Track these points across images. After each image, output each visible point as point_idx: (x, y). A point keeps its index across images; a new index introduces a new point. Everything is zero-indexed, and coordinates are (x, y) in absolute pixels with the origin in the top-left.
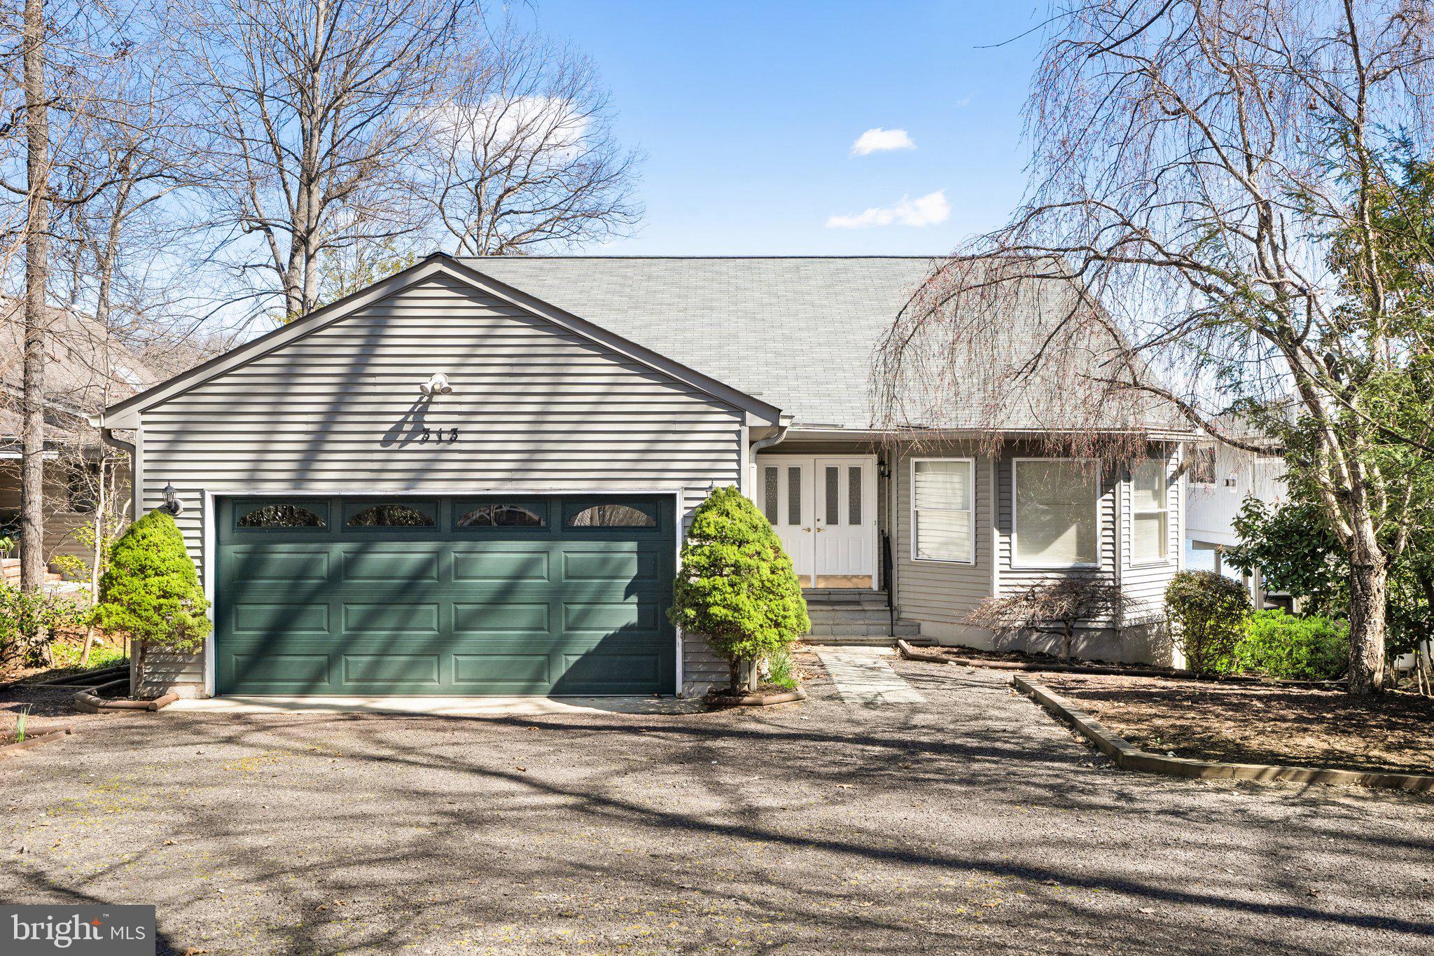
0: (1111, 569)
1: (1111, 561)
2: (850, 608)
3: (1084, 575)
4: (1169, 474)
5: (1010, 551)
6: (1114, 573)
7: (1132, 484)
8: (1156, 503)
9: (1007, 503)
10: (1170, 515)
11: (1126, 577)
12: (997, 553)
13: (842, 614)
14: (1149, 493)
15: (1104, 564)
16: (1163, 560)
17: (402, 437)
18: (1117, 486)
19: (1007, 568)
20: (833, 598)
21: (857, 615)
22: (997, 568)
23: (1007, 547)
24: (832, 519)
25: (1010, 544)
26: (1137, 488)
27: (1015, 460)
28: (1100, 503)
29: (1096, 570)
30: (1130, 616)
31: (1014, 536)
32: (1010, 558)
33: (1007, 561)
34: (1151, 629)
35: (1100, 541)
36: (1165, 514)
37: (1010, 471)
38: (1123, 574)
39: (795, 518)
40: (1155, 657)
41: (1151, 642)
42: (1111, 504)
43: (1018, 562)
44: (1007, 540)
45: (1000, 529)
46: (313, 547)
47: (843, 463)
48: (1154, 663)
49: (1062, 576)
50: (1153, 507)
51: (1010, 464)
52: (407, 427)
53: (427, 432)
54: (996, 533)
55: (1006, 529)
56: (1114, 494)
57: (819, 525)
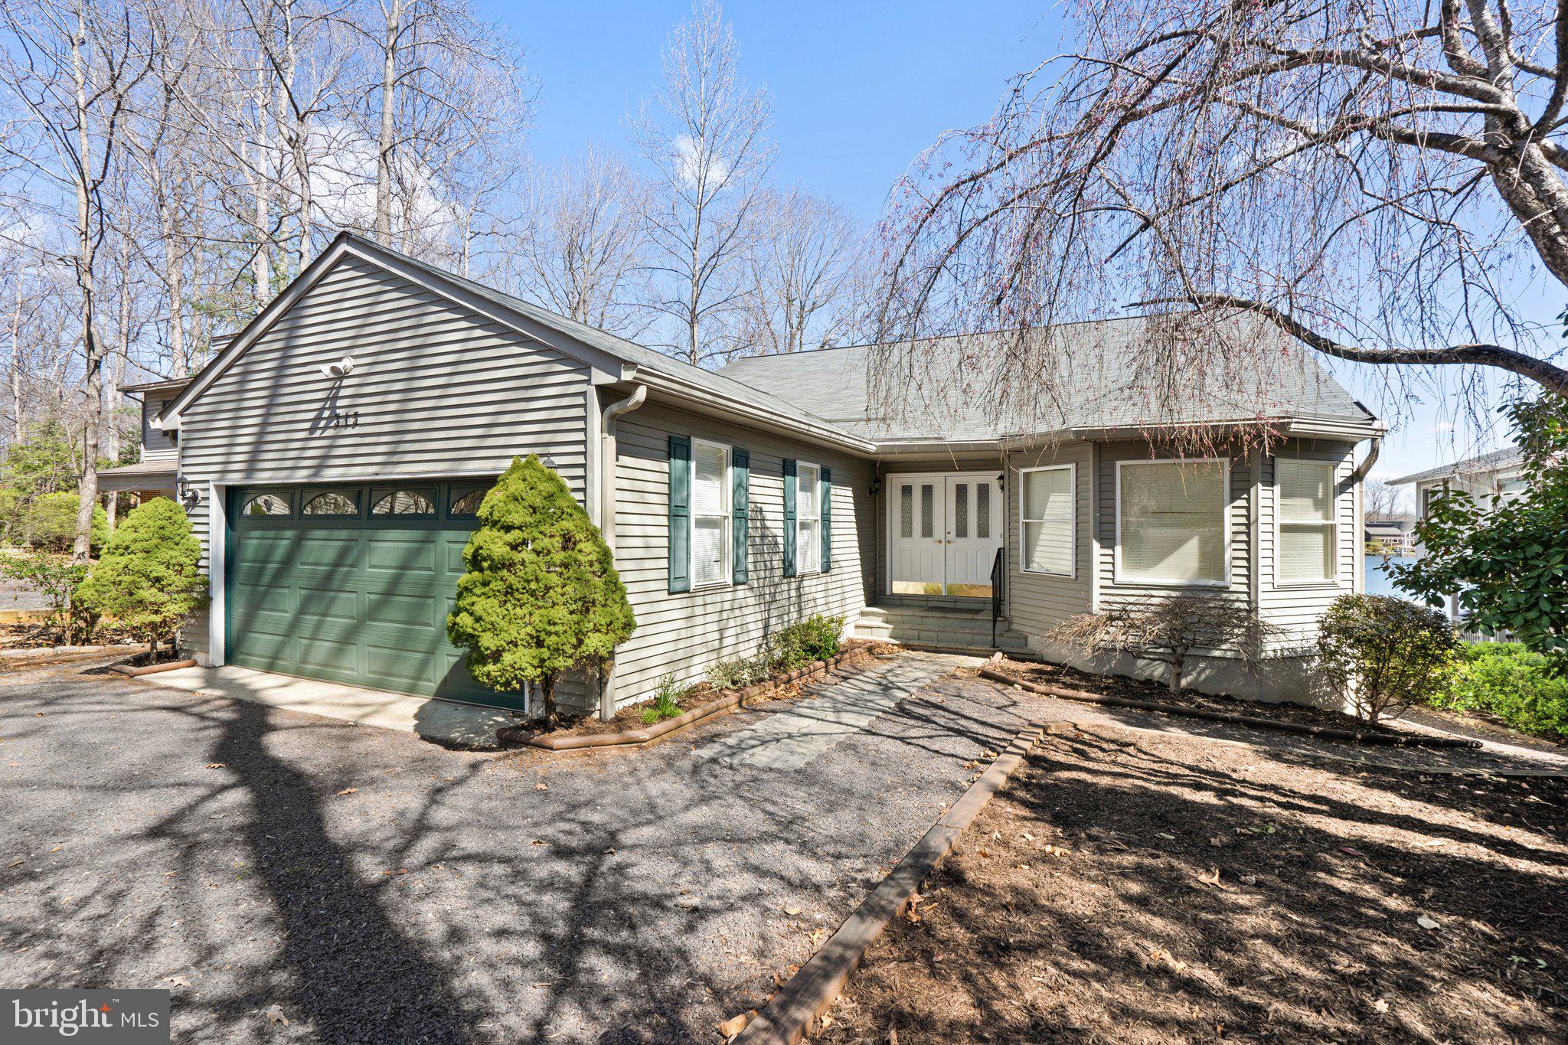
0: (1244, 588)
1: (1244, 580)
2: (960, 616)
3: (1202, 595)
4: (1338, 480)
5: (1113, 564)
6: (1249, 594)
7: (1277, 488)
8: (1320, 514)
9: (1110, 511)
10: (1340, 529)
11: (1265, 600)
12: (1097, 567)
13: (953, 621)
14: (1309, 502)
15: (1235, 581)
16: (1329, 581)
17: (322, 424)
18: (1253, 490)
19: (1110, 583)
20: (959, 605)
21: (968, 624)
22: (1097, 583)
23: (1110, 559)
24: (962, 532)
25: (1113, 556)
26: (1283, 496)
27: (1119, 464)
28: (1228, 511)
29: (1225, 589)
30: (1272, 646)
31: (1118, 549)
32: (1113, 572)
33: (1110, 575)
34: (1308, 662)
35: (1228, 555)
36: (1333, 527)
37: (1113, 476)
38: (1261, 596)
39: (928, 531)
40: (1315, 696)
41: (1309, 678)
42: (1244, 512)
43: (1122, 577)
44: (1110, 552)
45: (1101, 540)
46: (272, 534)
47: (973, 479)
48: (1313, 703)
49: (1174, 594)
50: (1316, 519)
51: (1113, 468)
52: (326, 414)
53: (338, 417)
54: (1096, 545)
55: (1108, 542)
56: (1248, 500)
57: (949, 537)
